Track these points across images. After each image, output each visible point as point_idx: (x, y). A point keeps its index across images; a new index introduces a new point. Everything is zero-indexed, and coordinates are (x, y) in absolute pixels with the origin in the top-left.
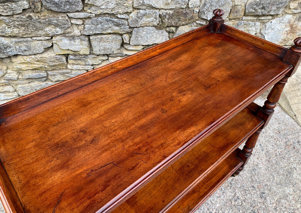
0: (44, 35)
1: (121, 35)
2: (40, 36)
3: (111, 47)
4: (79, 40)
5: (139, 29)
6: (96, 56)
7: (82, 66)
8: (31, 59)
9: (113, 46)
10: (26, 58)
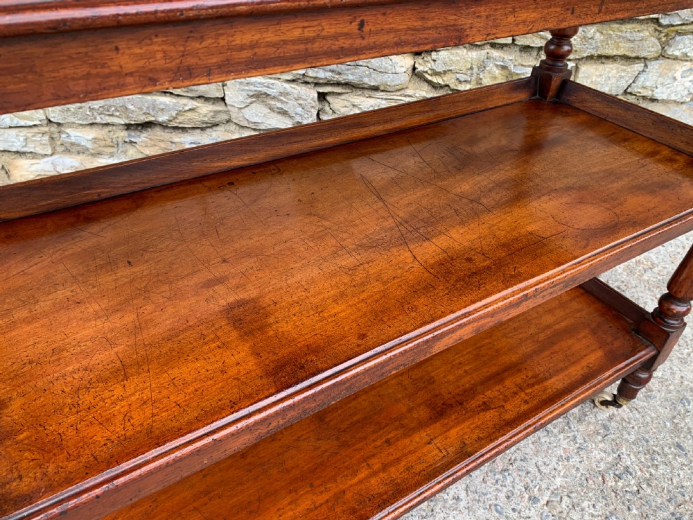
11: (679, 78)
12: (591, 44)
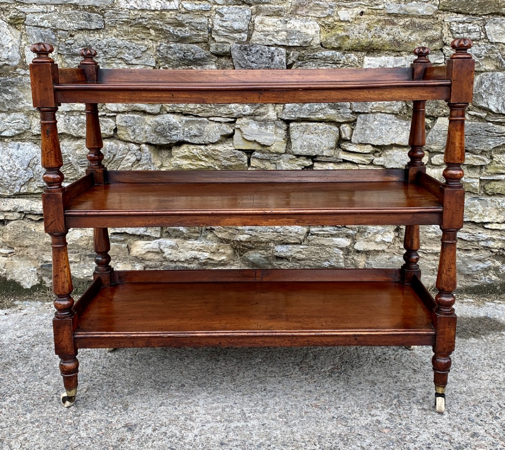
0: (226, 114)
1: (338, 124)
2: (220, 115)
3: (320, 143)
4: (274, 126)
5: (368, 115)
6: (294, 157)
8: (198, 151)
9: (323, 142)
10: (193, 149)
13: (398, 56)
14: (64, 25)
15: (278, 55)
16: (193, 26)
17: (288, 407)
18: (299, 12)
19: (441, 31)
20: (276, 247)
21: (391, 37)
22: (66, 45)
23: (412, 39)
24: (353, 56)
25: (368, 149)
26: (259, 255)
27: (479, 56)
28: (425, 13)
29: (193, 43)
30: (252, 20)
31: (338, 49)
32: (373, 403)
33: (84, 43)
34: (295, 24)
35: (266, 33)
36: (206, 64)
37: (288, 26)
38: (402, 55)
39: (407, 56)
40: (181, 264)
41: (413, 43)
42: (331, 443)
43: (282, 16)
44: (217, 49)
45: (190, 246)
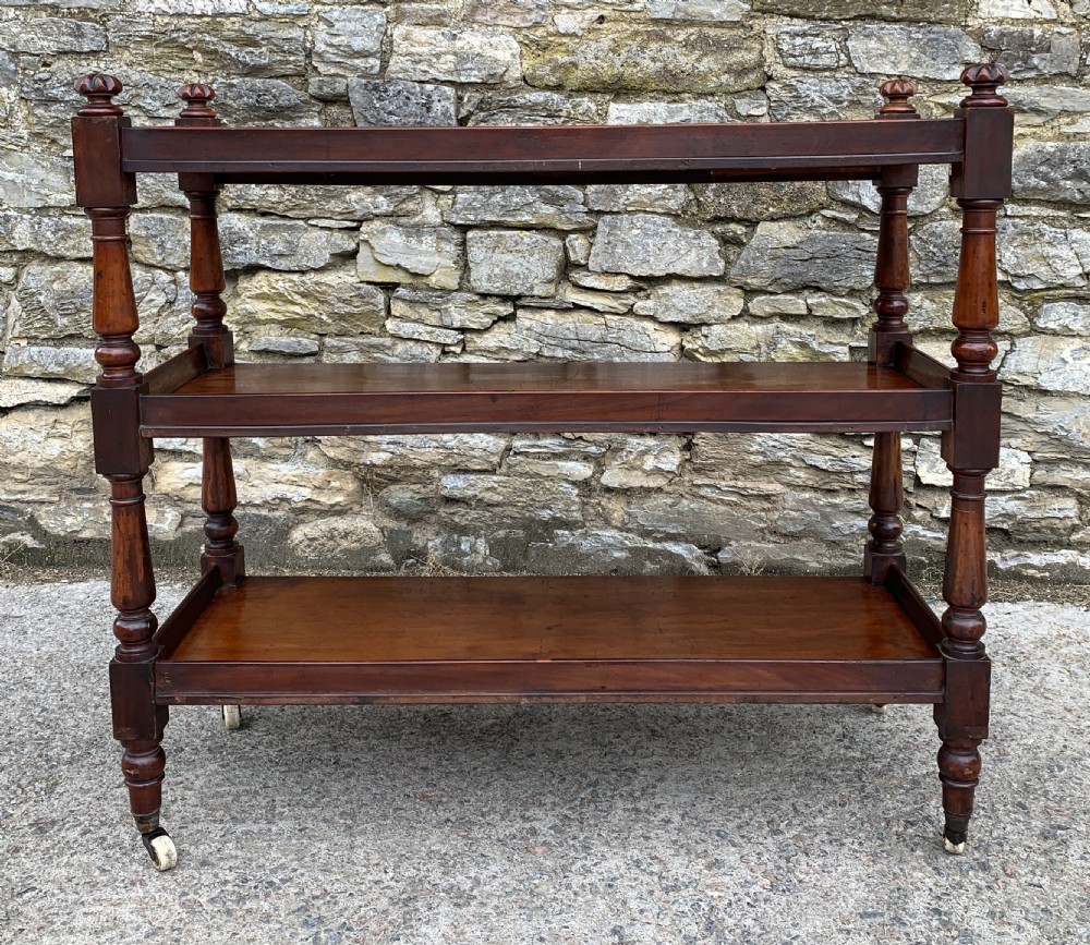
0: (340, 214)
1: (563, 234)
2: (329, 215)
3: (526, 272)
4: (434, 237)
5: (620, 217)
6: (476, 298)
7: (429, 329)
8: (287, 285)
9: (532, 268)
10: (277, 281)
11: (1070, 360)
12: (920, 314)
13: (675, 101)
14: (31, 45)
15: (439, 101)
16: (276, 45)
17: (367, 798)
18: (479, 18)
19: (761, 52)
20: (444, 479)
21: (659, 64)
22: (36, 82)
23: (702, 68)
24: (587, 103)
25: (622, 283)
26: (409, 494)
27: (837, 101)
28: (725, 17)
29: (277, 77)
30: (389, 32)
31: (558, 88)
32: (540, 794)
33: (69, 78)
34: (472, 40)
35: (417, 57)
36: (301, 117)
37: (459, 44)
38: (682, 101)
39: (693, 102)
40: (254, 511)
41: (704, 77)
42: (418, 870)
43: (447, 26)
44: (320, 88)
45: (272, 475)
